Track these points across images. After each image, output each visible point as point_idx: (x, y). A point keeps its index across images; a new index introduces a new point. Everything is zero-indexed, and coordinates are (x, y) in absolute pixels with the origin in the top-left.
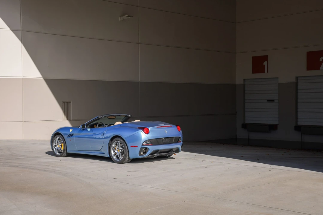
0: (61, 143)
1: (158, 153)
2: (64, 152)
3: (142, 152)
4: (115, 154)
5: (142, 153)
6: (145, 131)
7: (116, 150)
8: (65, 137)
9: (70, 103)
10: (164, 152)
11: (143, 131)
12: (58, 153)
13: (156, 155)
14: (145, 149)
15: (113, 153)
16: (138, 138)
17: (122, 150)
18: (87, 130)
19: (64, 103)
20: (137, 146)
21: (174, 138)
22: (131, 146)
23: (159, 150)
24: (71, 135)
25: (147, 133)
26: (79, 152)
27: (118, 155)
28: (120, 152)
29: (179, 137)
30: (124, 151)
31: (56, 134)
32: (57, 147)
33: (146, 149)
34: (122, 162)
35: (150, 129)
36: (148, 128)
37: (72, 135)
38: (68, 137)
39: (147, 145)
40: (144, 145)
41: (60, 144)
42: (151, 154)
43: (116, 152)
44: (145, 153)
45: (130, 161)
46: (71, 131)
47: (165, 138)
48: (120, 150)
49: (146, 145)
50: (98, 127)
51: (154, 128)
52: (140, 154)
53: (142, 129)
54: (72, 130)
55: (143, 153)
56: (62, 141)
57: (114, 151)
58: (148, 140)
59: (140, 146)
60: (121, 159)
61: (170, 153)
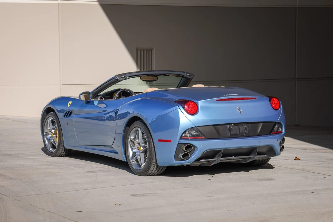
0: (54, 129)
1: (219, 156)
2: (59, 146)
3: (182, 153)
4: (134, 154)
5: (181, 156)
6: (188, 107)
7: (136, 147)
8: (60, 115)
10: (236, 155)
11: (184, 108)
12: (51, 149)
13: (217, 160)
14: (186, 148)
15: (131, 153)
16: (175, 122)
17: (144, 147)
18: (93, 103)
20: (170, 141)
21: (262, 124)
22: (160, 141)
23: (220, 151)
24: (69, 114)
25: (193, 111)
26: (82, 148)
27: (139, 157)
28: (142, 152)
29: (276, 123)
30: (147, 148)
31: (48, 111)
32: (49, 136)
33: (189, 147)
34: (145, 173)
35: (200, 103)
36: (195, 101)
37: (71, 113)
38: (64, 116)
39: (195, 137)
40: (188, 139)
41: (53, 131)
42: (198, 160)
43: (135, 150)
44: (186, 156)
45: (161, 171)
46: (68, 106)
47: (235, 124)
48: (142, 148)
49: (191, 139)
51: (212, 102)
52: (177, 157)
53: (182, 103)
54: (71, 102)
55: (184, 156)
56: (57, 126)
57: (132, 149)
58: (195, 128)
59: (176, 140)
60: (143, 166)
61: (252, 156)
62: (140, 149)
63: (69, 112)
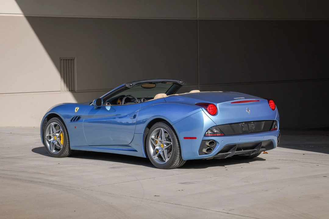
0: (59, 132)
1: (234, 150)
2: (64, 148)
3: (205, 148)
4: (156, 152)
5: (204, 150)
6: (209, 109)
7: (158, 145)
8: (67, 121)
9: (72, 60)
10: (245, 149)
11: (206, 110)
12: (54, 151)
13: (231, 154)
14: (210, 143)
15: (152, 151)
16: (197, 123)
17: (167, 144)
18: (105, 109)
19: (62, 61)
20: (195, 138)
21: (264, 122)
22: (185, 138)
23: (236, 145)
24: (77, 119)
25: (214, 112)
26: (91, 148)
27: (161, 153)
28: (165, 149)
29: (274, 121)
30: (171, 146)
31: (50, 117)
32: (52, 139)
33: (212, 142)
34: (168, 166)
35: (218, 105)
36: (215, 104)
37: (79, 118)
38: (71, 121)
39: (214, 134)
40: (209, 136)
41: (58, 134)
42: (221, 152)
43: (157, 147)
44: (209, 150)
45: (182, 164)
46: (76, 111)
47: (246, 123)
48: (165, 145)
49: (211, 136)
50: (124, 103)
51: (227, 105)
52: (201, 152)
53: (205, 106)
54: (78, 108)
55: (207, 150)
56: (61, 129)
57: (154, 147)
58: (216, 127)
59: (200, 138)
60: (167, 160)
61: (256, 149)
62: (163, 146)
63: (76, 117)
